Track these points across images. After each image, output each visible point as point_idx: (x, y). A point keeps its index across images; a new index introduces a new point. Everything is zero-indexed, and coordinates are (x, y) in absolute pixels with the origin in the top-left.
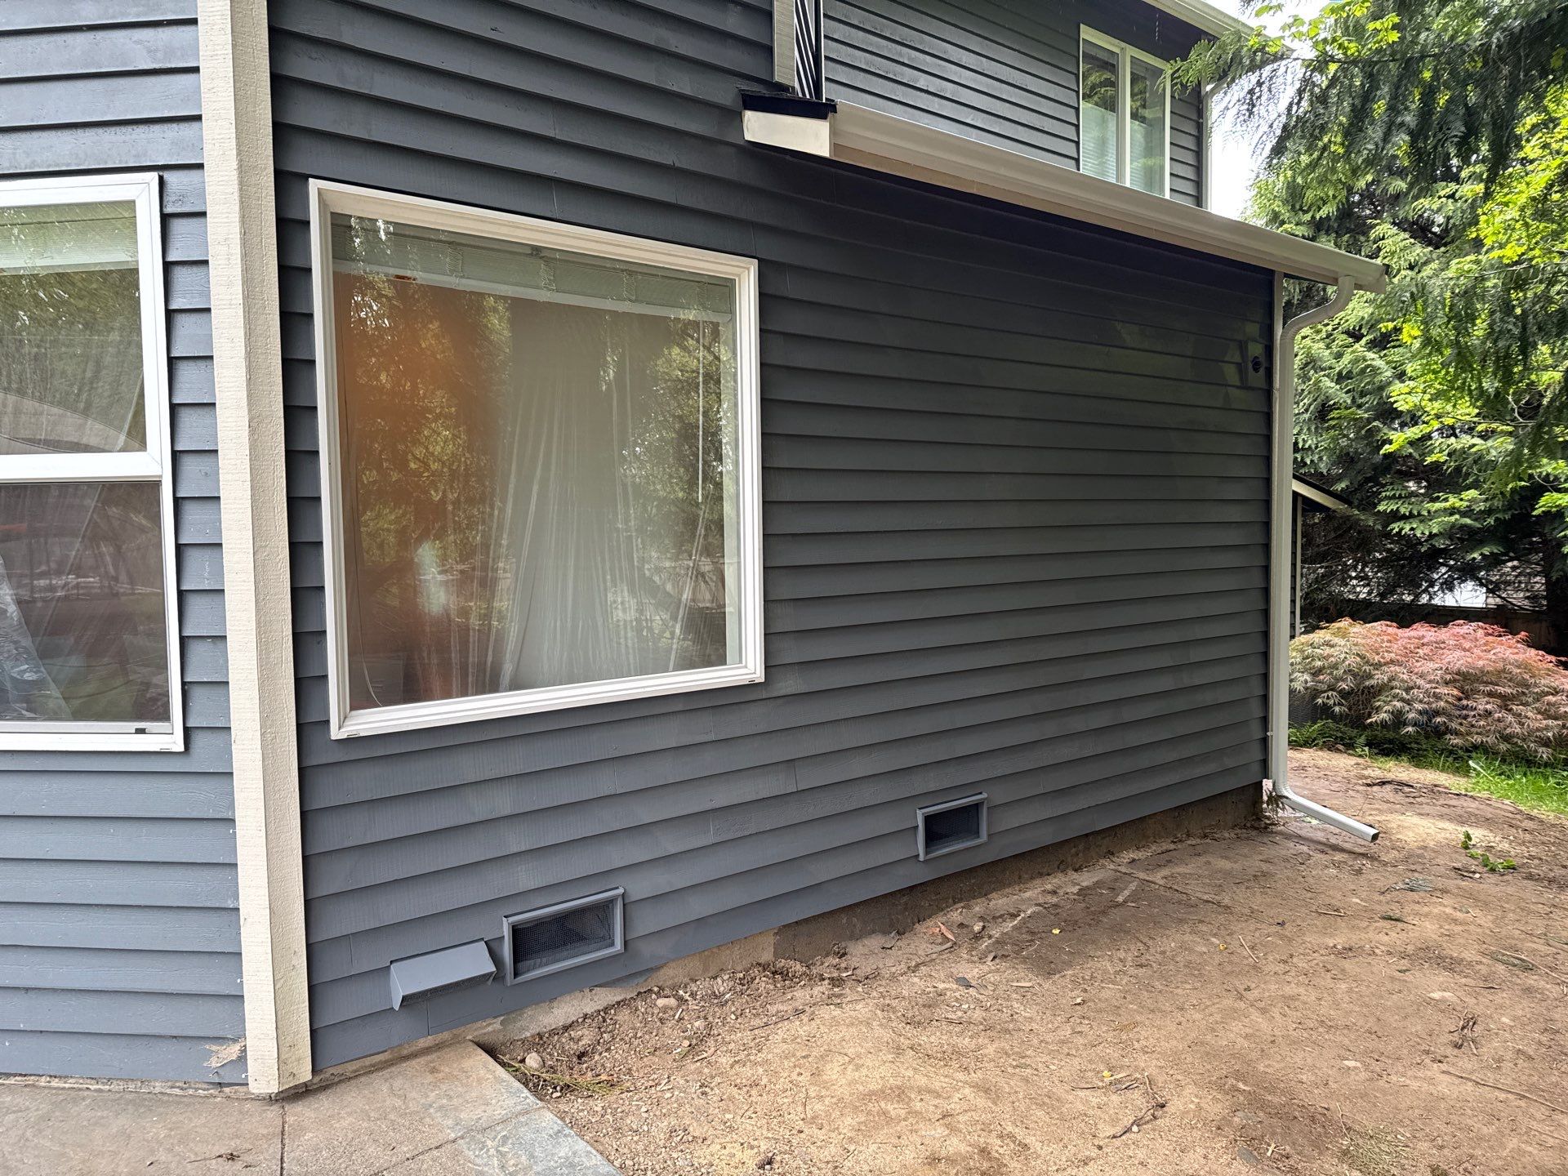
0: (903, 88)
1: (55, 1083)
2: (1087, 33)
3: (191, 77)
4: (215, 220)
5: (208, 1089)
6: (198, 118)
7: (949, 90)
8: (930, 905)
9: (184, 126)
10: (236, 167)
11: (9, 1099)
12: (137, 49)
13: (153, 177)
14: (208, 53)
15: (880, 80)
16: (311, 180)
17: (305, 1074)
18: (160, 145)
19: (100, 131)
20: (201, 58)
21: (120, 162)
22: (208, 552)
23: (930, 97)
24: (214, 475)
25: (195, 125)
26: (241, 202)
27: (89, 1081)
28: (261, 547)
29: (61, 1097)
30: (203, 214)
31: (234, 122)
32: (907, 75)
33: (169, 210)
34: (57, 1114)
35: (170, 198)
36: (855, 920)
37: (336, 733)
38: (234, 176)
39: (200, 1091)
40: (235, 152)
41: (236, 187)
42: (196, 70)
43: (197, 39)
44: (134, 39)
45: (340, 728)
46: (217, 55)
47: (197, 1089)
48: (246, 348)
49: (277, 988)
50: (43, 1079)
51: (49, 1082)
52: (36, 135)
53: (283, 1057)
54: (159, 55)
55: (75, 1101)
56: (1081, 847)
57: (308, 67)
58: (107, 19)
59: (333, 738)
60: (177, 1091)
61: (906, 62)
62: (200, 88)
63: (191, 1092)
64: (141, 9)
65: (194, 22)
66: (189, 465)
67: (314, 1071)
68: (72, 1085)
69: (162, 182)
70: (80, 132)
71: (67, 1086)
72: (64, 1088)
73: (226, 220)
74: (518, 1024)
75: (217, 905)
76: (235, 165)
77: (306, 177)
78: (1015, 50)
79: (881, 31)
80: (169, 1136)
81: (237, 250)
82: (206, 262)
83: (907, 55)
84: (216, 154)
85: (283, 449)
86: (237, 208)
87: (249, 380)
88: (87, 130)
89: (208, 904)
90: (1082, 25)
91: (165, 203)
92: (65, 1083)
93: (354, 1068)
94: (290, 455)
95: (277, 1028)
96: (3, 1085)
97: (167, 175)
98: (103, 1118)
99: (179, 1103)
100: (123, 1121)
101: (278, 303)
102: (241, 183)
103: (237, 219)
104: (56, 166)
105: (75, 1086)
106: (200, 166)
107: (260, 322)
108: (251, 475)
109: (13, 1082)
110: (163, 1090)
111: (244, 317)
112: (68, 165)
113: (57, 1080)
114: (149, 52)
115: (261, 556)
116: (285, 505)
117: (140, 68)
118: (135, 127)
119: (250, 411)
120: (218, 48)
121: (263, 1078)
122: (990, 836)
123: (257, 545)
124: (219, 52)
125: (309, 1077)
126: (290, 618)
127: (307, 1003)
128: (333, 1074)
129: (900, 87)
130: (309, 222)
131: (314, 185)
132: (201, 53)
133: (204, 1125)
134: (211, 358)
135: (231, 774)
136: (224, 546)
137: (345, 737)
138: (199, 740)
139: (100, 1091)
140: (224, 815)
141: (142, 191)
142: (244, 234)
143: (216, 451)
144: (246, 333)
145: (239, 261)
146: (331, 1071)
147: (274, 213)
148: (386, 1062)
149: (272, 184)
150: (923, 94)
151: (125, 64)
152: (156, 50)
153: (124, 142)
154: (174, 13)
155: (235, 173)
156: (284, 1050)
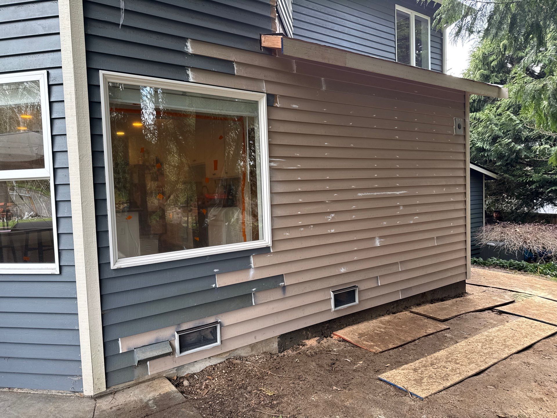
0: (329, 30)
1: (19, 391)
2: (398, 8)
3: (57, 36)
4: (66, 86)
5: (71, 394)
6: (60, 50)
7: (346, 30)
8: (337, 327)
9: (55, 53)
10: (73, 67)
11: (3, 396)
12: (38, 27)
13: (45, 72)
14: (63, 27)
15: (320, 28)
16: (100, 71)
17: (103, 388)
18: (47, 60)
19: (27, 56)
20: (60, 29)
21: (34, 67)
22: (66, 203)
23: (339, 33)
24: (67, 176)
25: (59, 53)
26: (75, 79)
27: (30, 390)
28: (84, 201)
29: (21, 396)
30: (62, 84)
31: (72, 51)
32: (330, 25)
33: (51, 83)
34: (18, 402)
35: (51, 79)
36: (308, 332)
37: (113, 267)
38: (72, 70)
39: (68, 394)
40: (72, 62)
41: (73, 74)
42: (59, 34)
43: (59, 23)
44: (38, 24)
45: (114, 265)
46: (66, 28)
47: (67, 393)
48: (78, 131)
49: (92, 358)
50: (15, 389)
51: (17, 390)
52: (6, 58)
53: (95, 382)
54: (47, 29)
55: (25, 397)
56: (395, 305)
57: (98, 31)
58: (29, 17)
59: (112, 268)
60: (60, 394)
61: (330, 21)
62: (60, 40)
63: (65, 394)
64: (40, 13)
65: (58, 17)
66: (60, 173)
67: (107, 388)
68: (24, 392)
69: (48, 74)
70: (21, 57)
71: (23, 392)
72: (22, 393)
73: (70, 86)
74: (182, 371)
75: (72, 328)
76: (72, 66)
77: (98, 70)
78: (371, 15)
79: (321, 10)
80: (55, 410)
81: (74, 96)
82: (63, 101)
83: (330, 18)
84: (66, 63)
85: (92, 166)
86: (73, 82)
87: (79, 142)
88: (23, 56)
89: (69, 328)
90: (396, 5)
91: (49, 81)
92: (22, 391)
93: (122, 386)
94: (94, 168)
95: (93, 372)
96: (2, 391)
97: (50, 71)
98: (34, 403)
99: (60, 398)
100: (40, 405)
101: (89, 115)
102: (75, 72)
103: (74, 85)
104: (13, 69)
105: (26, 392)
106: (61, 67)
107: (82, 122)
108: (80, 176)
109: (5, 390)
110: (55, 394)
111: (77, 120)
112: (17, 69)
113: (20, 390)
114: (43, 28)
115: (84, 204)
116: (93, 186)
117: (40, 34)
118: (39, 54)
119: (79, 153)
120: (66, 25)
121: (88, 390)
122: (359, 301)
123: (83, 200)
124: (66, 27)
125: (105, 389)
126: (95, 226)
127: (104, 363)
128: (114, 389)
129: (327, 30)
130: (100, 86)
131: (101, 72)
132: (60, 28)
133: (67, 406)
134: (66, 135)
135: (76, 282)
136: (71, 201)
137: (116, 268)
138: (65, 270)
139: (34, 394)
140: (74, 296)
141: (41, 76)
142: (76, 91)
143: (68, 168)
144: (77, 126)
145: (75, 100)
146: (114, 387)
147: (87, 83)
148: (134, 384)
149: (86, 73)
150: (337, 32)
151: (36, 33)
152: (45, 28)
153: (36, 60)
154: (51, 14)
155: (73, 69)
156: (96, 380)
